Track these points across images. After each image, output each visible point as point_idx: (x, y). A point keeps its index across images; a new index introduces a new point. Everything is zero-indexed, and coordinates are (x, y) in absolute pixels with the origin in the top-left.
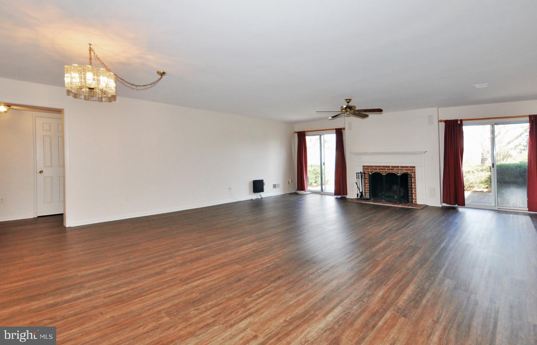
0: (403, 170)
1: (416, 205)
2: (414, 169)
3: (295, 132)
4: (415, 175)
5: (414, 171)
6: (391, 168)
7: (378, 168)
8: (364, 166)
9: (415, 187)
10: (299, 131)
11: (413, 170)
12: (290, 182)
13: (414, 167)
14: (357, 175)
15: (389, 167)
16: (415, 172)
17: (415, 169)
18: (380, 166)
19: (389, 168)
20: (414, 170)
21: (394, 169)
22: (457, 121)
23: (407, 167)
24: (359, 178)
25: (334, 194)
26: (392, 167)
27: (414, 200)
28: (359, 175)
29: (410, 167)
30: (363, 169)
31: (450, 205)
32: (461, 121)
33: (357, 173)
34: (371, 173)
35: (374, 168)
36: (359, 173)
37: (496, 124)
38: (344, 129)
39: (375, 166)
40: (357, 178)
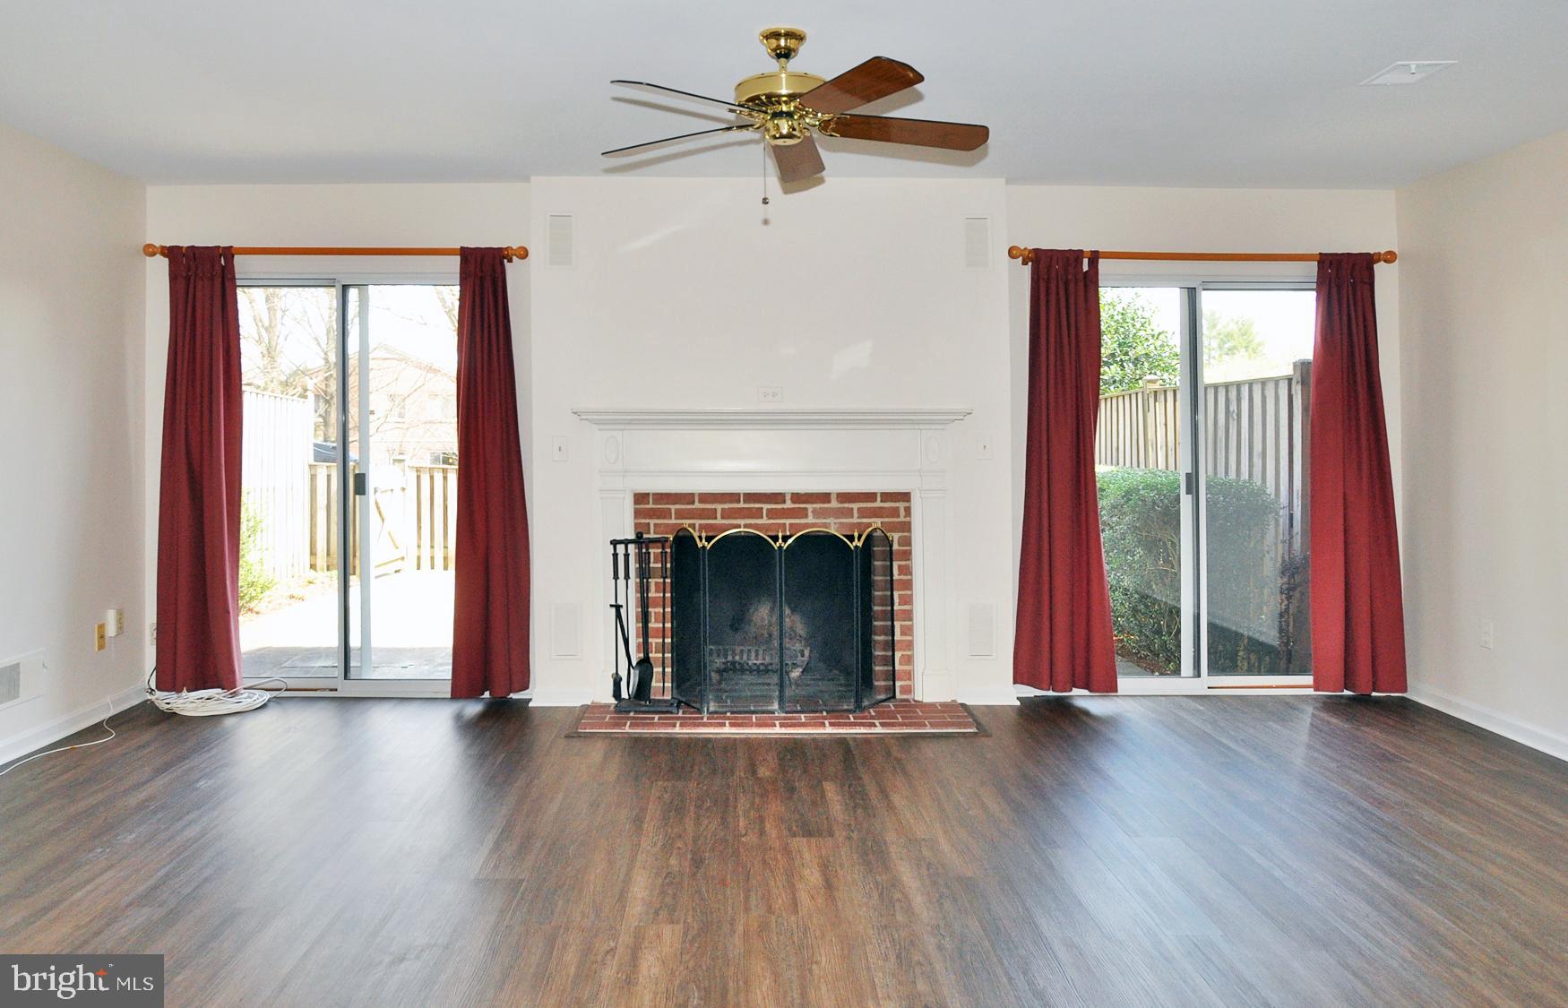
0: (849, 513)
1: (912, 710)
2: (901, 505)
3: (150, 251)
4: (907, 542)
5: (902, 519)
6: (789, 505)
7: (719, 507)
8: (640, 498)
9: (906, 607)
10: (185, 242)
11: (895, 512)
12: (111, 631)
13: (905, 497)
14: (615, 555)
15: (777, 497)
16: (906, 527)
17: (908, 511)
18: (733, 497)
19: (779, 506)
20: (902, 512)
21: (803, 513)
22: (1077, 255)
23: (870, 497)
24: (627, 577)
25: (446, 690)
26: (797, 497)
27: (901, 680)
28: (627, 556)
29: (887, 496)
30: (637, 513)
31: (1051, 693)
32: (1095, 257)
33: (615, 543)
34: (709, 539)
35: (697, 505)
36: (626, 542)
37: (1210, 285)
38: (524, 254)
39: (705, 498)
40: (616, 577)
